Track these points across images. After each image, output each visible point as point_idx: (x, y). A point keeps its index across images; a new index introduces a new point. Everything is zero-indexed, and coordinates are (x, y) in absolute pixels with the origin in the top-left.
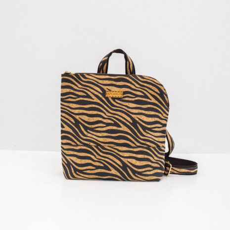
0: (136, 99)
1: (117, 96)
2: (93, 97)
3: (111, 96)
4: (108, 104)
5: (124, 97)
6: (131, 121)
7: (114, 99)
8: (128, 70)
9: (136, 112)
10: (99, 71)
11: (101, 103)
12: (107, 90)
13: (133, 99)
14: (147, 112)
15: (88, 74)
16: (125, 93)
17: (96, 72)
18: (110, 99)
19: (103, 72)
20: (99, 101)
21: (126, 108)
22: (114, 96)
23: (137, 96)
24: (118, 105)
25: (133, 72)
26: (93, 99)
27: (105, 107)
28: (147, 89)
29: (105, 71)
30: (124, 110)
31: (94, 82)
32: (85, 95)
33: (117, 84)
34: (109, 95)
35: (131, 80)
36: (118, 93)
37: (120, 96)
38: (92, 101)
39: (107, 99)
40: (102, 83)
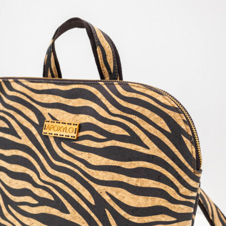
2: (20, 132)
4: (46, 151)
5: (79, 139)
6: (92, 202)
7: (59, 140)
9: (106, 179)
11: (34, 148)
12: (48, 118)
13: (100, 145)
14: (133, 181)
15: (16, 80)
18: (52, 140)
19: (53, 76)
21: (82, 166)
22: (59, 134)
23: (110, 136)
26: (20, 138)
32: (7, 126)
33: (70, 104)
35: (99, 95)
36: (69, 126)
37: (71, 134)
39: (46, 138)
40: (39, 100)
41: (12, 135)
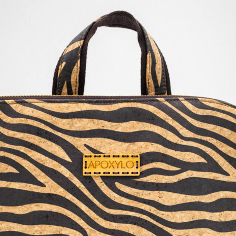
0: (184, 175)
1: (120, 171)
2: (41, 177)
3: (102, 171)
4: (91, 197)
5: (144, 174)
7: (110, 180)
8: (150, 81)
9: (186, 220)
10: (56, 89)
11: (69, 197)
12: (86, 152)
13: (174, 179)
14: (216, 217)
15: (21, 100)
16: (145, 158)
17: (49, 92)
18: (99, 182)
19: (70, 92)
20: (60, 191)
21: (152, 210)
22: (111, 171)
23: (185, 166)
24: (125, 201)
25: (164, 87)
26: (42, 185)
27: (84, 208)
28: (213, 141)
29: (75, 87)
30: (145, 217)
31: (42, 126)
32: (14, 171)
33: (120, 130)
34: (94, 168)
35: (162, 115)
36: (125, 160)
37: (131, 169)
38: (39, 190)
39: (88, 181)
40: (67, 128)
41: (27, 182)
